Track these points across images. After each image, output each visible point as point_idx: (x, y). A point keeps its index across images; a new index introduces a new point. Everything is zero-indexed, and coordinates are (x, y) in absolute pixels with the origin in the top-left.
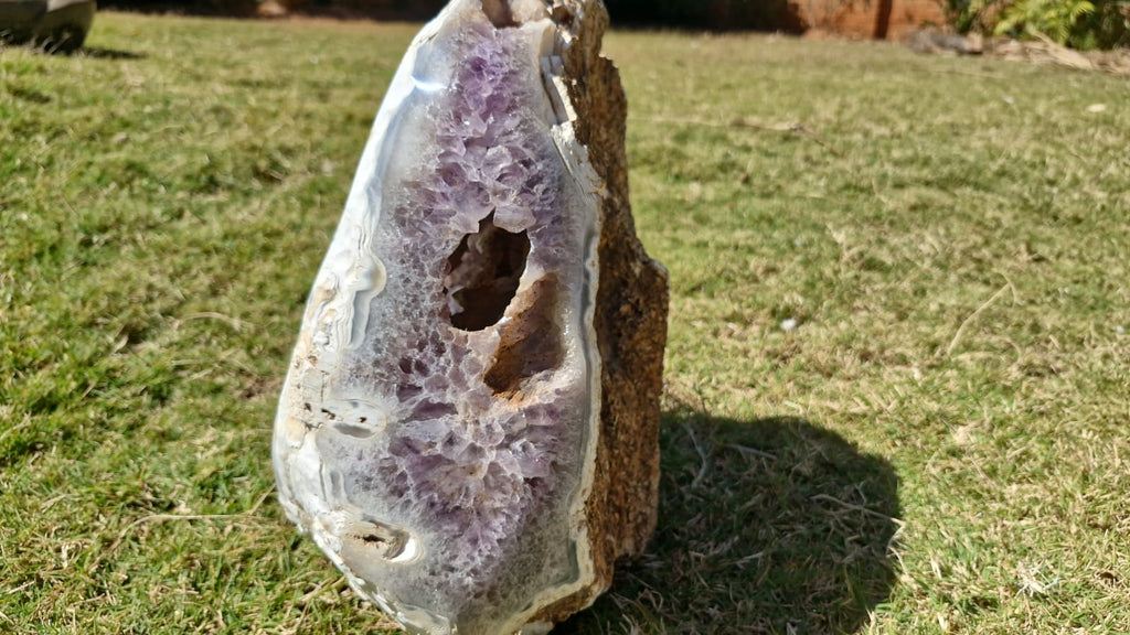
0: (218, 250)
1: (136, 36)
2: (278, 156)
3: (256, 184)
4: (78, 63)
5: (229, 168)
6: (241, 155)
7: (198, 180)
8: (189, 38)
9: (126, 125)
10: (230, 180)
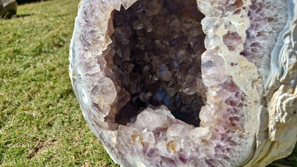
0: (33, 80)
1: (32, 10)
2: (62, 38)
4: (13, 20)
5: (46, 45)
6: (50, 39)
8: (47, 7)
9: (19, 37)
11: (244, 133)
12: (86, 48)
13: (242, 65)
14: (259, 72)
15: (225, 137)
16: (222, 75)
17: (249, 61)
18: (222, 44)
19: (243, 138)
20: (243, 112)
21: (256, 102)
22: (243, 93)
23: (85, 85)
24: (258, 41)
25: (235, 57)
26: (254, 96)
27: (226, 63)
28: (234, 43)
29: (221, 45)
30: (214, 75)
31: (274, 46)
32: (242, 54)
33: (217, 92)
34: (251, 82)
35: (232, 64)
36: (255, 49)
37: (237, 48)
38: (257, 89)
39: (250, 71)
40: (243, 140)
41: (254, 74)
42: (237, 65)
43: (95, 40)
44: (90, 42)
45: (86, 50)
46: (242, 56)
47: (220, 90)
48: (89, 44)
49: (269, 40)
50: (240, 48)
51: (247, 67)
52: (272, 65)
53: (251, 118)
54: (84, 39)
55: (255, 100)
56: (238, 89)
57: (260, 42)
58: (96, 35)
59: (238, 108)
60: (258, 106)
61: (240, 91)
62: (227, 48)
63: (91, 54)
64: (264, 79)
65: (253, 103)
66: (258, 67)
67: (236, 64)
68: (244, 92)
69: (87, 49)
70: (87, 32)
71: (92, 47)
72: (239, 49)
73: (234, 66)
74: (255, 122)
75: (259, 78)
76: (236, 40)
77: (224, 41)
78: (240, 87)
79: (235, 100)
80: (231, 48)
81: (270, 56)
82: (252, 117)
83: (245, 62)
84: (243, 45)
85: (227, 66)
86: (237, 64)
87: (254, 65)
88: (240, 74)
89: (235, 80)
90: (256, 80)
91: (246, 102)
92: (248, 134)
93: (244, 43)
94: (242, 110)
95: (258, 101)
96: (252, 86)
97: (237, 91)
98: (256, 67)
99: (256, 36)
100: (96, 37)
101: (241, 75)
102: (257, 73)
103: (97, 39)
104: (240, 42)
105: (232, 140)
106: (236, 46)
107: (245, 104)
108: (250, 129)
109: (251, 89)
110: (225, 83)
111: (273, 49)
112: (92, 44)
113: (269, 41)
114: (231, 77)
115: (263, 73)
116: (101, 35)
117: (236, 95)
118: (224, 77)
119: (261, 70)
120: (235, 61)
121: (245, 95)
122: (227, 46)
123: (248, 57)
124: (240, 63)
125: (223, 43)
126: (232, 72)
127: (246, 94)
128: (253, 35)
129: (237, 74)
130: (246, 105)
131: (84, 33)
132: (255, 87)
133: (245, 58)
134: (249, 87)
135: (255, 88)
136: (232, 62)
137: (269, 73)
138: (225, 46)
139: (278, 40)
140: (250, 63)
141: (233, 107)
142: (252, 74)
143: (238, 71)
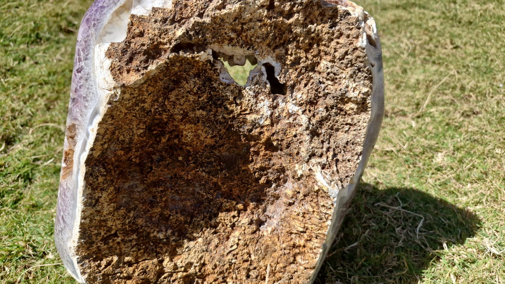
3: (62, 36)
7: (30, 37)
10: (48, 35)
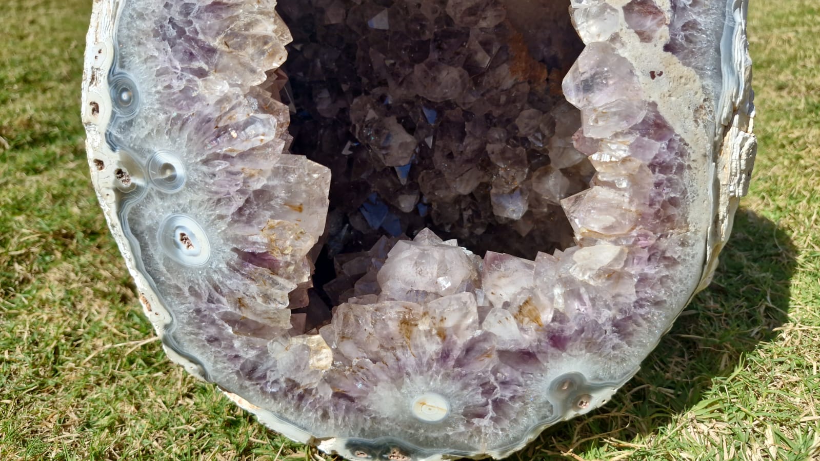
11: (689, 234)
12: (200, 64)
13: (672, 75)
14: (703, 87)
15: (655, 251)
16: (635, 103)
17: (684, 64)
18: (624, 28)
19: (688, 246)
20: (684, 185)
21: (705, 156)
22: (681, 140)
23: (201, 196)
24: (694, 17)
25: (655, 56)
26: (701, 143)
27: (638, 72)
28: (649, 23)
29: (621, 30)
30: (618, 105)
31: (722, 28)
32: (667, 48)
33: (631, 146)
34: (692, 112)
35: (653, 75)
36: (690, 34)
37: (657, 35)
38: (705, 126)
39: (688, 86)
40: (688, 250)
41: (696, 93)
42: (662, 76)
43: (234, 34)
44: (216, 43)
45: (201, 73)
46: (669, 53)
47: (637, 139)
48: (210, 51)
49: (713, 14)
50: (663, 34)
51: (681, 77)
52: (725, 69)
53: (698, 195)
54: (181, 33)
55: (703, 151)
56: (671, 130)
57: (699, 20)
58: (238, 16)
59: (676, 177)
60: (709, 165)
61: (676, 135)
62: (636, 36)
63: (230, 84)
64: (713, 103)
65: (700, 160)
66: (702, 77)
67: (659, 73)
68: (683, 136)
69: (205, 67)
70: (197, 7)
71: (225, 60)
72: (661, 37)
73: (657, 78)
74: (706, 202)
75: (705, 100)
76: (651, 17)
77: (627, 19)
78: (674, 127)
79: (668, 160)
80: (645, 37)
81: (718, 51)
82: (700, 192)
83: (675, 66)
84: (667, 28)
85: (642, 80)
86: (661, 74)
87: (693, 72)
88: (670, 96)
89: (663, 111)
90: (701, 107)
91: (689, 160)
92: (695, 233)
93: (668, 22)
94: (682, 178)
95: (708, 153)
96: (696, 121)
97: (669, 137)
98: (698, 76)
99: (690, 5)
100: (241, 23)
101: (673, 99)
102: (701, 89)
103: (246, 29)
104: (661, 20)
105: (668, 254)
106: (655, 31)
107: (686, 164)
108: (698, 221)
109: (693, 128)
110: (644, 122)
111: (722, 34)
112: (227, 49)
113: (714, 16)
114: (654, 105)
115: (710, 88)
116: (259, 17)
117: (669, 147)
118: (641, 109)
119: (708, 82)
120: (657, 68)
121: (685, 144)
122: (637, 32)
123: (681, 55)
124: (667, 69)
125: (626, 25)
126: (653, 92)
127: (687, 141)
128: (685, 4)
129: (664, 96)
130: (689, 167)
131: (181, 13)
132: (700, 122)
133: (675, 59)
134: (690, 124)
135: (702, 125)
136: (652, 70)
137: (721, 89)
138: (632, 31)
139: (727, 13)
140: (686, 68)
141: (665, 177)
142: (692, 93)
143: (666, 89)
